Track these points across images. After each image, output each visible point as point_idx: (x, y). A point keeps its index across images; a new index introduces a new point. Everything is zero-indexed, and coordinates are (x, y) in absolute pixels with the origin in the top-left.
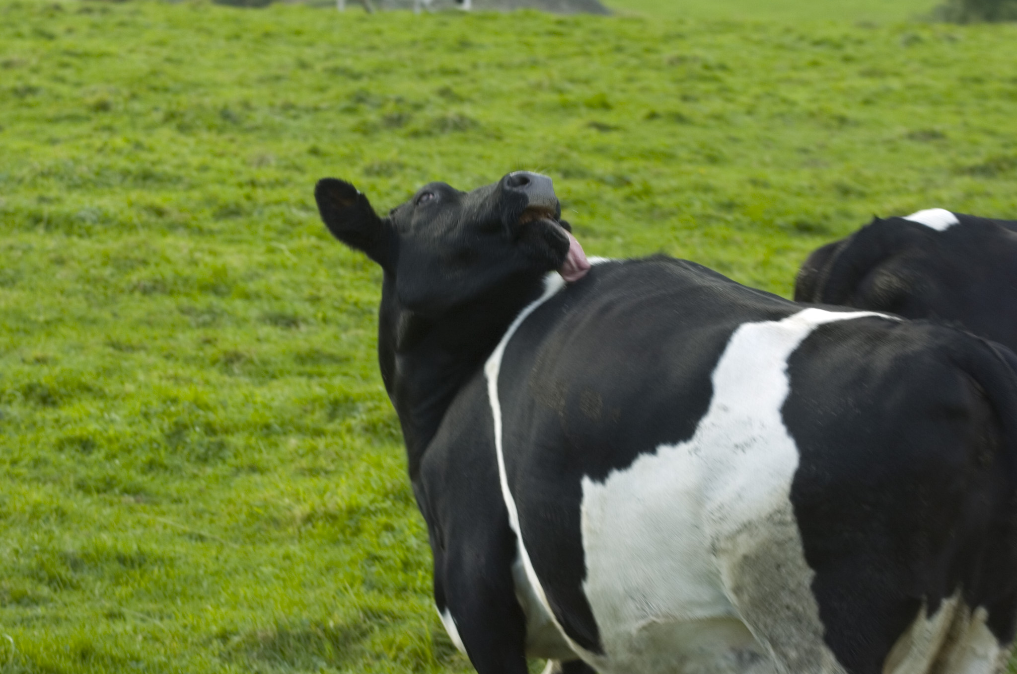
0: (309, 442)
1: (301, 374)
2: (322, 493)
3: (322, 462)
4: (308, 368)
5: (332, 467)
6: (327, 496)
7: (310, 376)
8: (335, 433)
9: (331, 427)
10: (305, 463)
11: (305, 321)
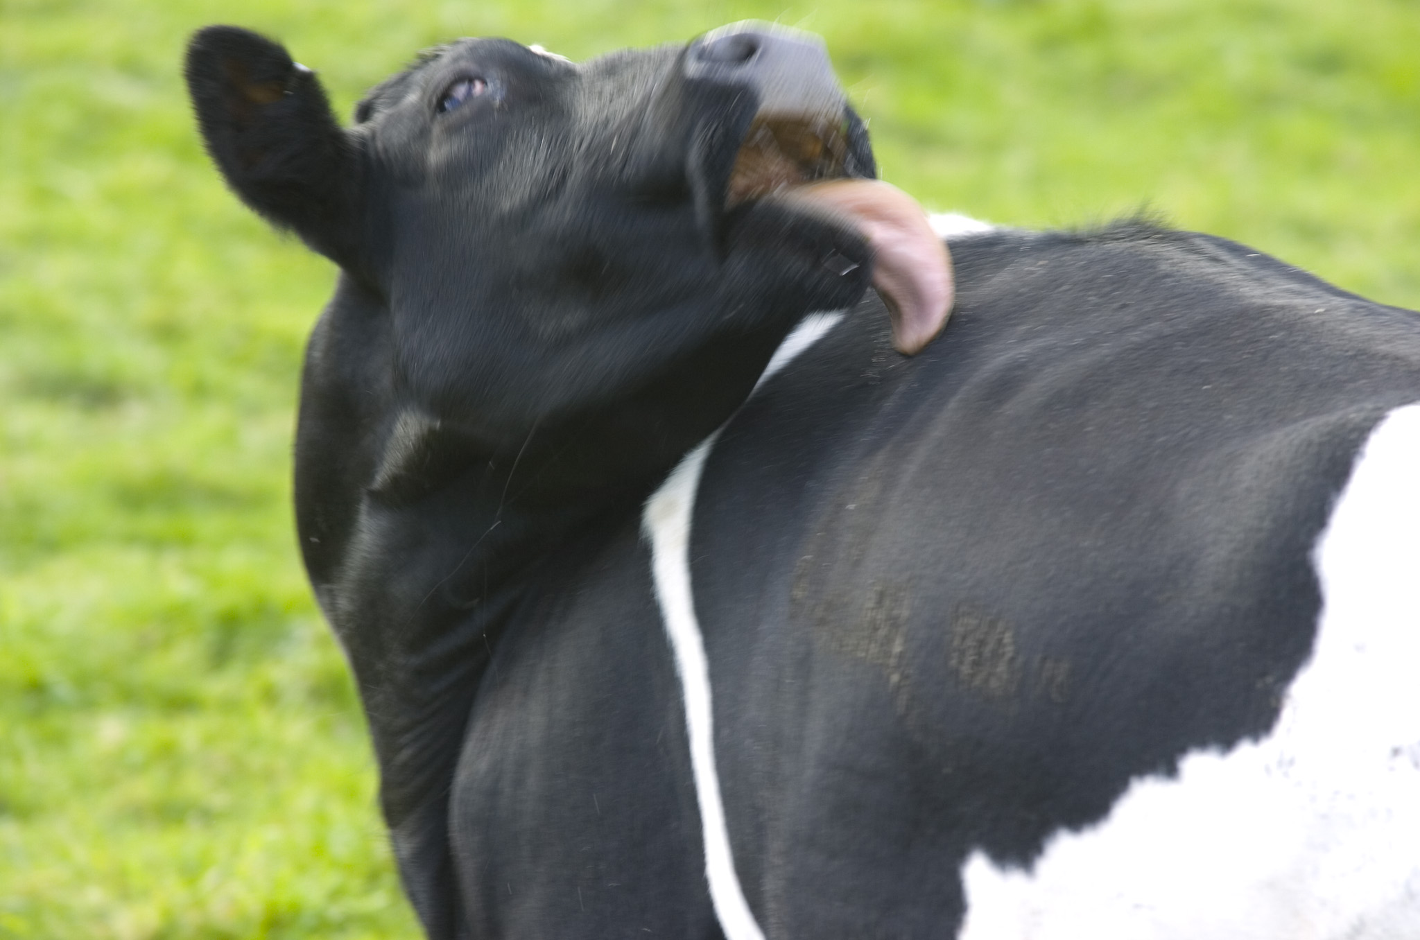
0: (155, 730)
1: (131, 540)
2: (190, 872)
3: (194, 786)
4: (153, 522)
5: (218, 800)
6: (209, 880)
7: (157, 544)
8: (230, 706)
9: (217, 687)
10: (145, 788)
11: (143, 391)
